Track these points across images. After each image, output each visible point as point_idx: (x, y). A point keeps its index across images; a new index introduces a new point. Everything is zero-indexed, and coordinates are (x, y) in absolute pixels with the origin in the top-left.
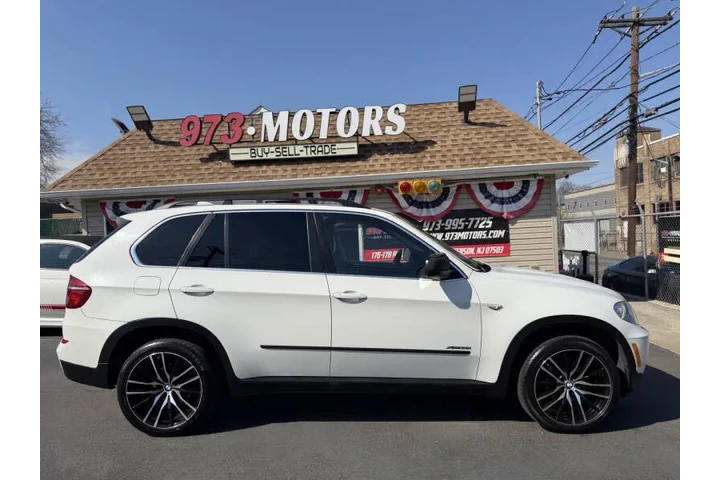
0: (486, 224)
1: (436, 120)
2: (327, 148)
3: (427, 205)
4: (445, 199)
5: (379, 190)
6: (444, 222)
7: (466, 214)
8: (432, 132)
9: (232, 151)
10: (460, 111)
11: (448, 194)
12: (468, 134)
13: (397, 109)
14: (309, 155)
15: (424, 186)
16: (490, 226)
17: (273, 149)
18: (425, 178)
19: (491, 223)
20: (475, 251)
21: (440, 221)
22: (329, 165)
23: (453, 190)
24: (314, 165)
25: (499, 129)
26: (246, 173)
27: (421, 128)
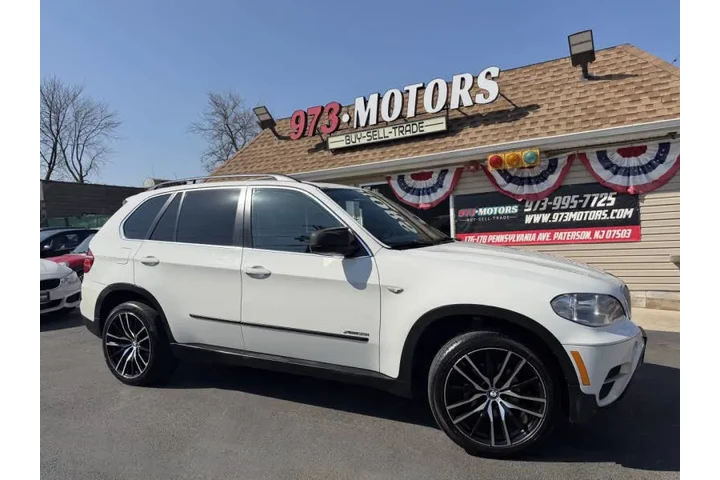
0: (606, 202)
1: (550, 80)
2: (415, 127)
3: (529, 181)
4: (552, 172)
5: (472, 167)
6: (551, 200)
7: (581, 190)
8: (540, 95)
9: (331, 140)
10: (575, 64)
11: (556, 166)
12: (585, 91)
13: (489, 73)
14: (397, 136)
15: (518, 159)
16: (612, 204)
17: (364, 134)
18: (520, 149)
19: (614, 199)
20: (592, 235)
21: (547, 200)
22: (417, 145)
23: (562, 161)
24: (403, 146)
25: (631, 80)
26: (340, 159)
27: (528, 92)
